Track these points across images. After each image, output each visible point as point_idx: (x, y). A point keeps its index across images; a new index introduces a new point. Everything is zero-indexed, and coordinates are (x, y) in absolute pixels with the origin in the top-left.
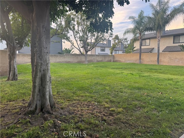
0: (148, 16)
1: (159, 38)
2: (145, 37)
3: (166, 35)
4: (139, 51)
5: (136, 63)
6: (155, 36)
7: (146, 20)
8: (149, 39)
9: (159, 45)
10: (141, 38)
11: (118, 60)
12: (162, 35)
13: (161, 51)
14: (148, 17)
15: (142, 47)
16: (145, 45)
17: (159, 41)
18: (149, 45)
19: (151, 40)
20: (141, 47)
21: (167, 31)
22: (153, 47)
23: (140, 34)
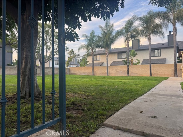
0: (98, 35)
1: (107, 54)
2: (96, 53)
3: (112, 52)
4: (92, 65)
5: (90, 75)
6: (104, 52)
7: (96, 39)
8: (99, 55)
9: (107, 60)
10: (93, 54)
11: (74, 73)
12: (109, 52)
13: (109, 65)
14: (98, 37)
15: (95, 62)
16: (96, 60)
17: (108, 56)
18: (100, 60)
19: (101, 56)
20: (93, 62)
21: (113, 49)
22: (103, 62)
23: (92, 50)
